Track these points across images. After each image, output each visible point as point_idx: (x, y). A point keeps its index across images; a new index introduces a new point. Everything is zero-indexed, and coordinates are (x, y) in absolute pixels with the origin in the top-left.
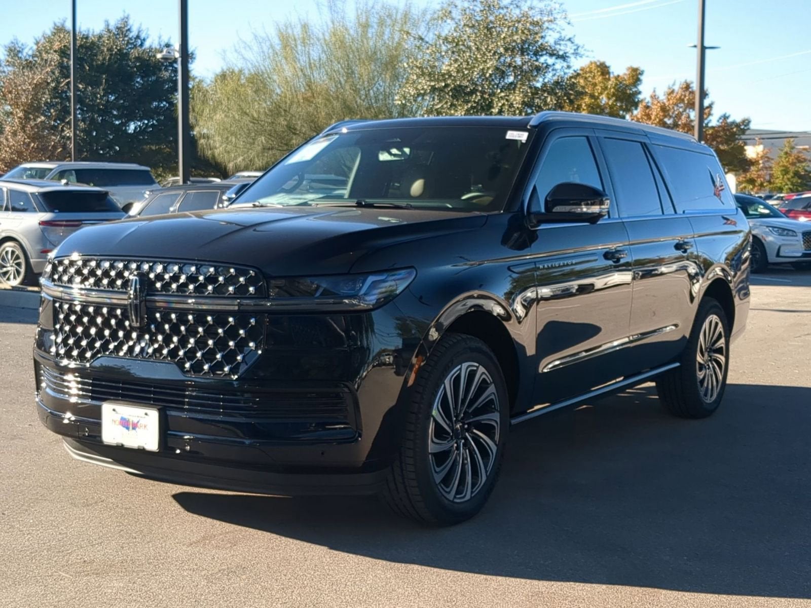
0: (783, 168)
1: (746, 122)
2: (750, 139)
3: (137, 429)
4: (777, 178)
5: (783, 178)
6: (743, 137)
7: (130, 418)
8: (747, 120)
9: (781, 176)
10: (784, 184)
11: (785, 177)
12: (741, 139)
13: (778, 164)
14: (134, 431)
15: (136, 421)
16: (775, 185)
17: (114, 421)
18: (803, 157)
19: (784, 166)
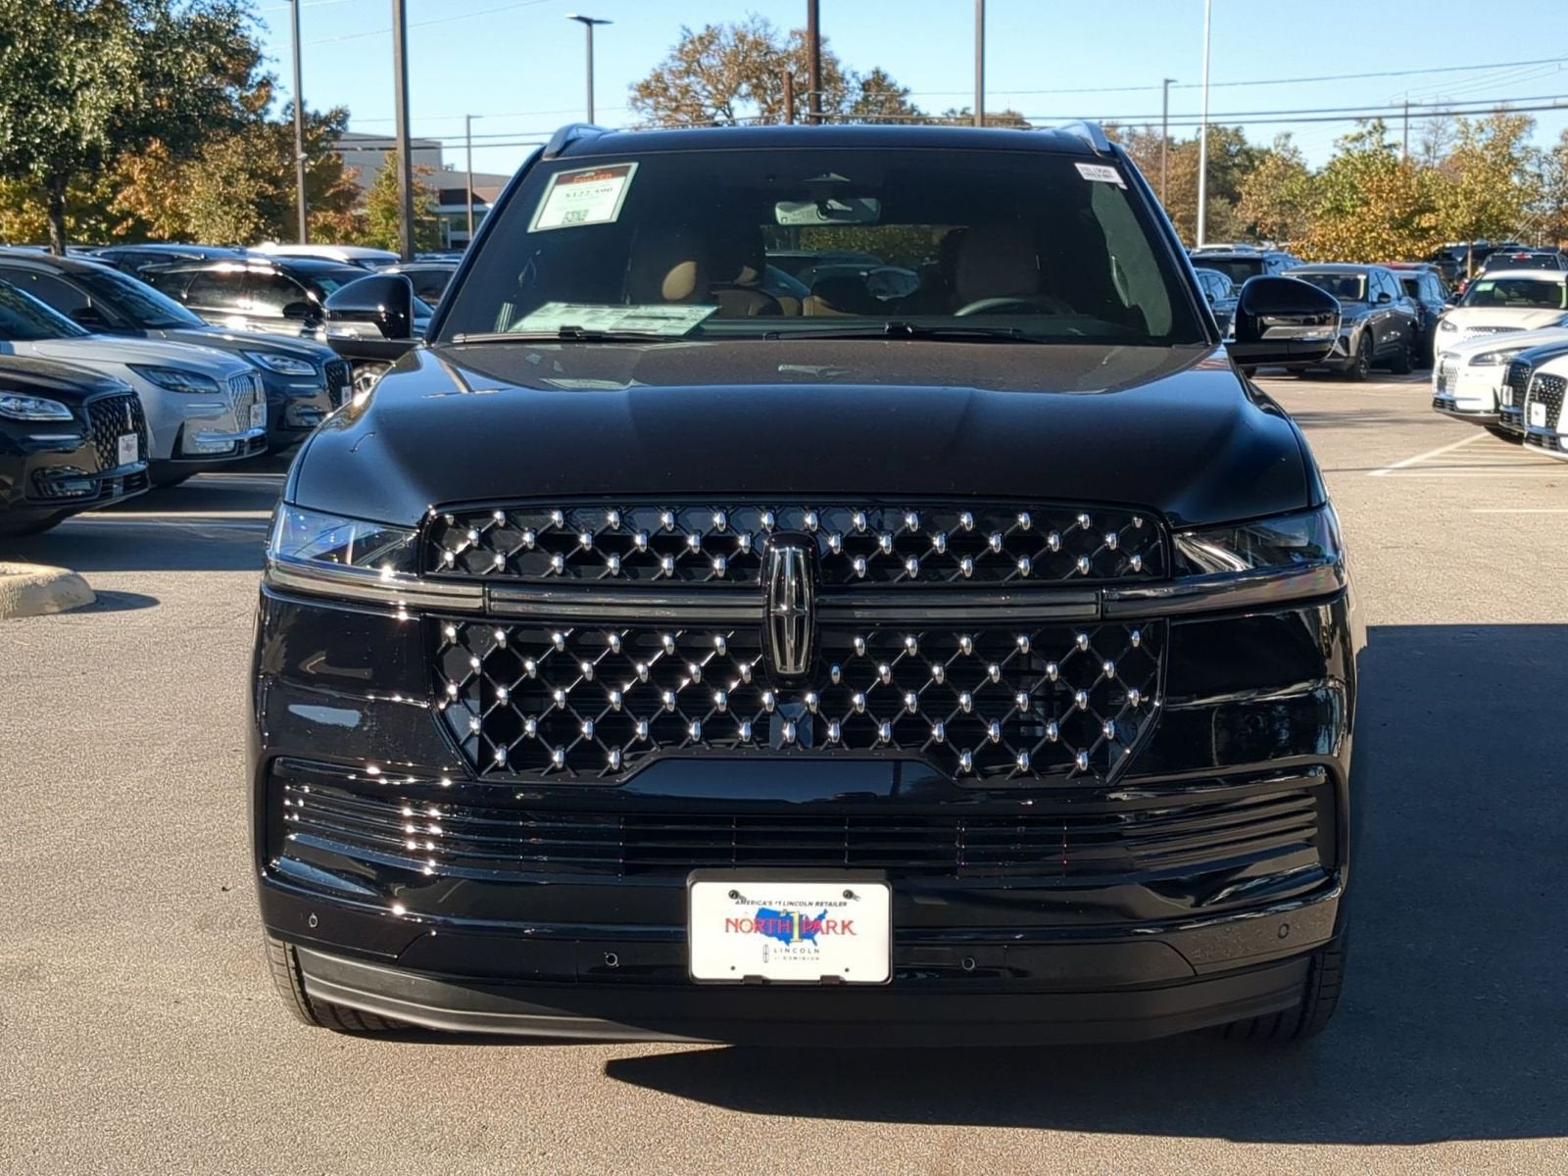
0: (386, 206)
1: (341, 116)
2: (346, 149)
3: (818, 937)
4: (377, 224)
5: (387, 225)
6: (336, 144)
7: (790, 909)
8: (341, 112)
9: (384, 221)
10: (388, 236)
11: (391, 222)
12: (332, 148)
13: (377, 197)
14: (807, 943)
15: (812, 914)
16: (373, 238)
17: (737, 925)
18: (422, 185)
19: (386, 202)
